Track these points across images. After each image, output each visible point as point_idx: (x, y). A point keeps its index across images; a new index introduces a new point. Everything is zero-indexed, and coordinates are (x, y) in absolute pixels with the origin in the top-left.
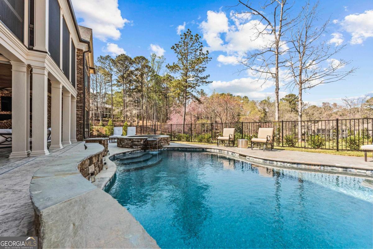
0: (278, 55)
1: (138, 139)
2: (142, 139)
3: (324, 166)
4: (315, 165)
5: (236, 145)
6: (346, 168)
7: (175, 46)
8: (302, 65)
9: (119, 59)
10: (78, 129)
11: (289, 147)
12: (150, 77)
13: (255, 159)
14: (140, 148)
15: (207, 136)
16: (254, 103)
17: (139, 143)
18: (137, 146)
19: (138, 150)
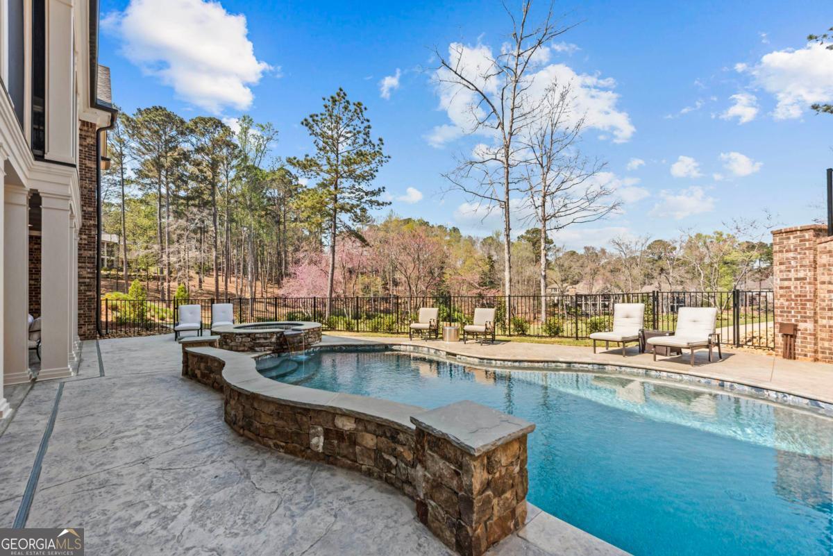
0: (507, 169)
1: (266, 333)
2: (274, 333)
3: (547, 362)
4: (538, 362)
5: (441, 336)
6: (570, 363)
7: (310, 120)
8: (546, 188)
9: (147, 119)
10: (82, 312)
11: (518, 335)
12: (234, 170)
13: (469, 359)
14: (270, 350)
15: (388, 319)
16: (472, 241)
17: (268, 341)
18: (264, 346)
19: (266, 355)
